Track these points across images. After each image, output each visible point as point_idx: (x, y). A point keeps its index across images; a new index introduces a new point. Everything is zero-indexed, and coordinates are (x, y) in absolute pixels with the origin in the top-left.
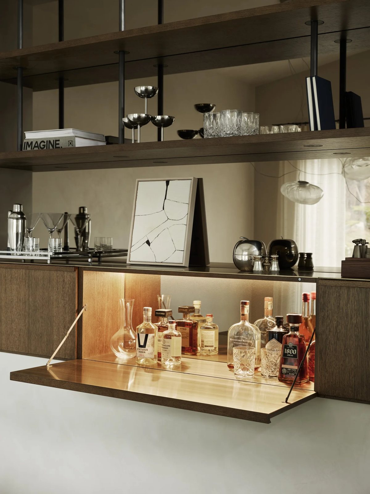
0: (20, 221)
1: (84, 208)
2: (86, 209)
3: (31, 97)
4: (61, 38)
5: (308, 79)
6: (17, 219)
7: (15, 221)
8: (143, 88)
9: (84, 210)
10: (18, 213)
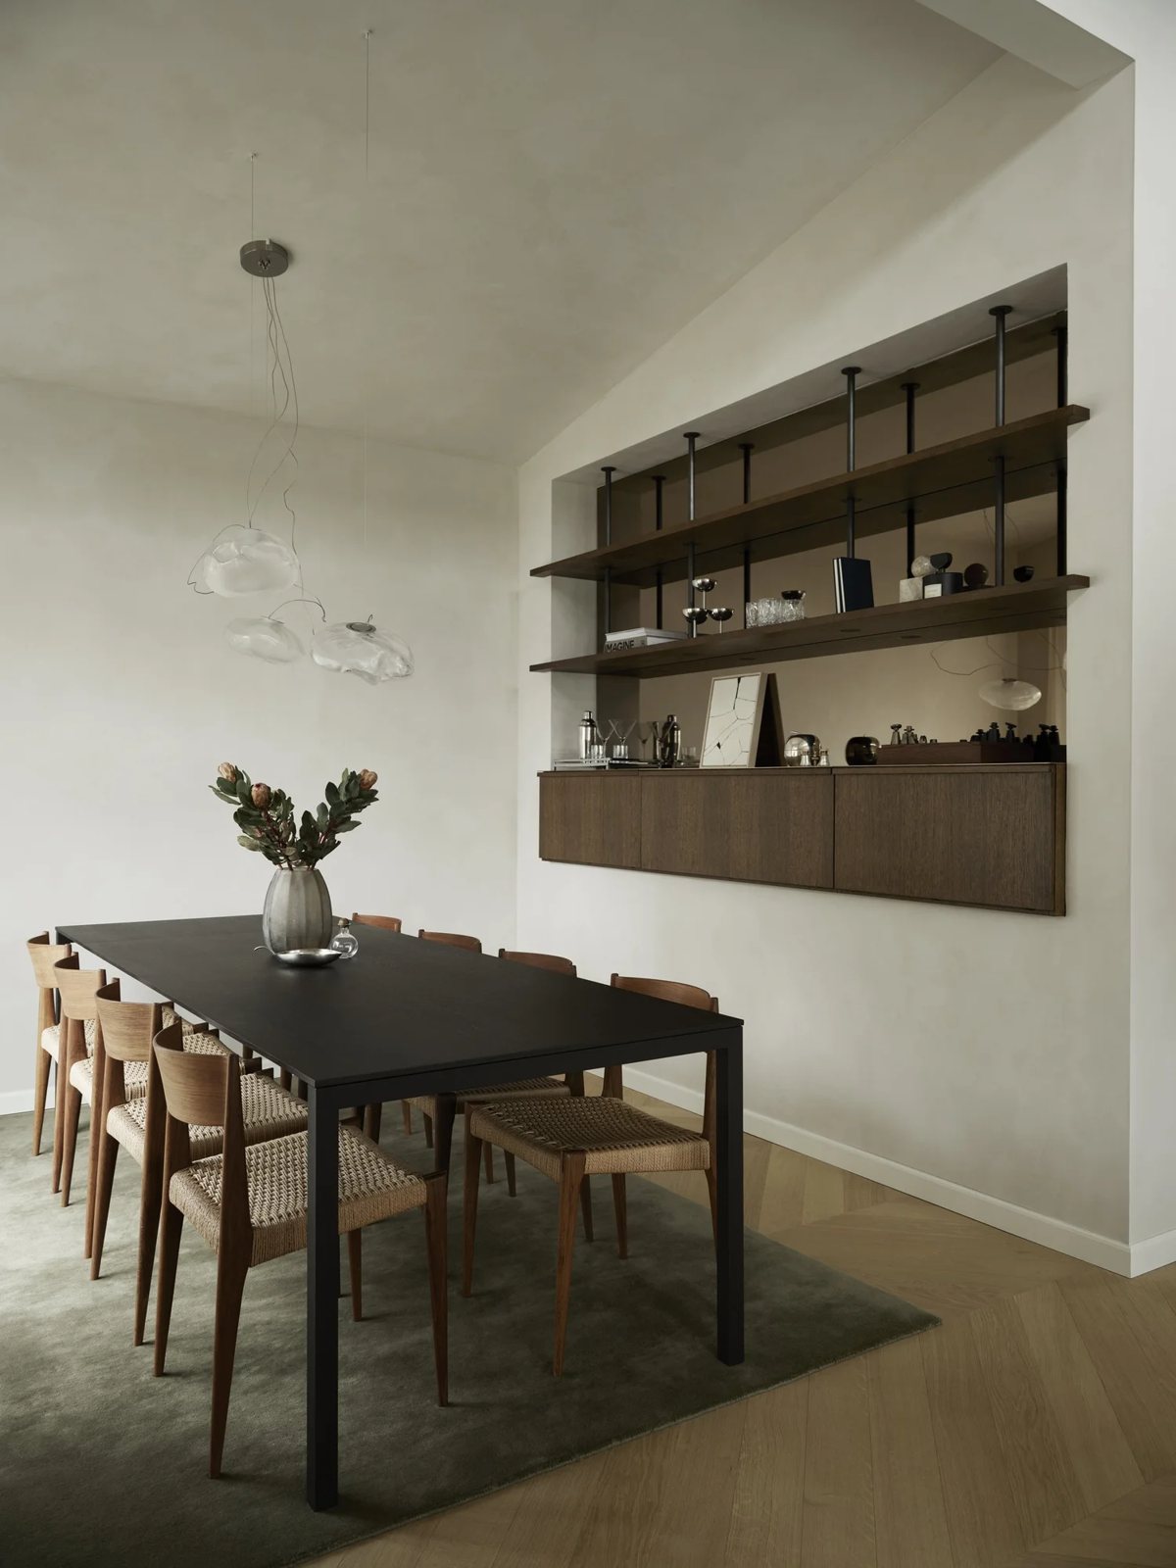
0: (589, 729)
1: (672, 717)
2: (675, 718)
3: (637, 596)
4: (659, 526)
5: (835, 561)
6: (586, 726)
7: (584, 728)
8: (699, 581)
9: (673, 719)
10: (587, 720)
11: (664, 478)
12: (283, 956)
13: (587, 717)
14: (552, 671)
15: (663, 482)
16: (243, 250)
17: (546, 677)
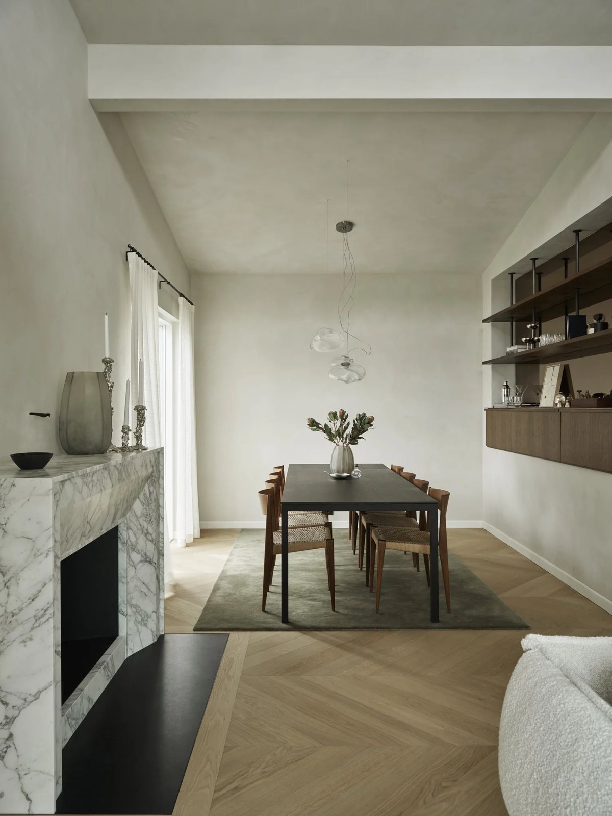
6: (505, 388)
8: (530, 325)
10: (505, 385)
11: (542, 273)
12: (331, 475)
13: (505, 384)
14: (492, 364)
15: (542, 275)
16: (337, 225)
17: (489, 366)
